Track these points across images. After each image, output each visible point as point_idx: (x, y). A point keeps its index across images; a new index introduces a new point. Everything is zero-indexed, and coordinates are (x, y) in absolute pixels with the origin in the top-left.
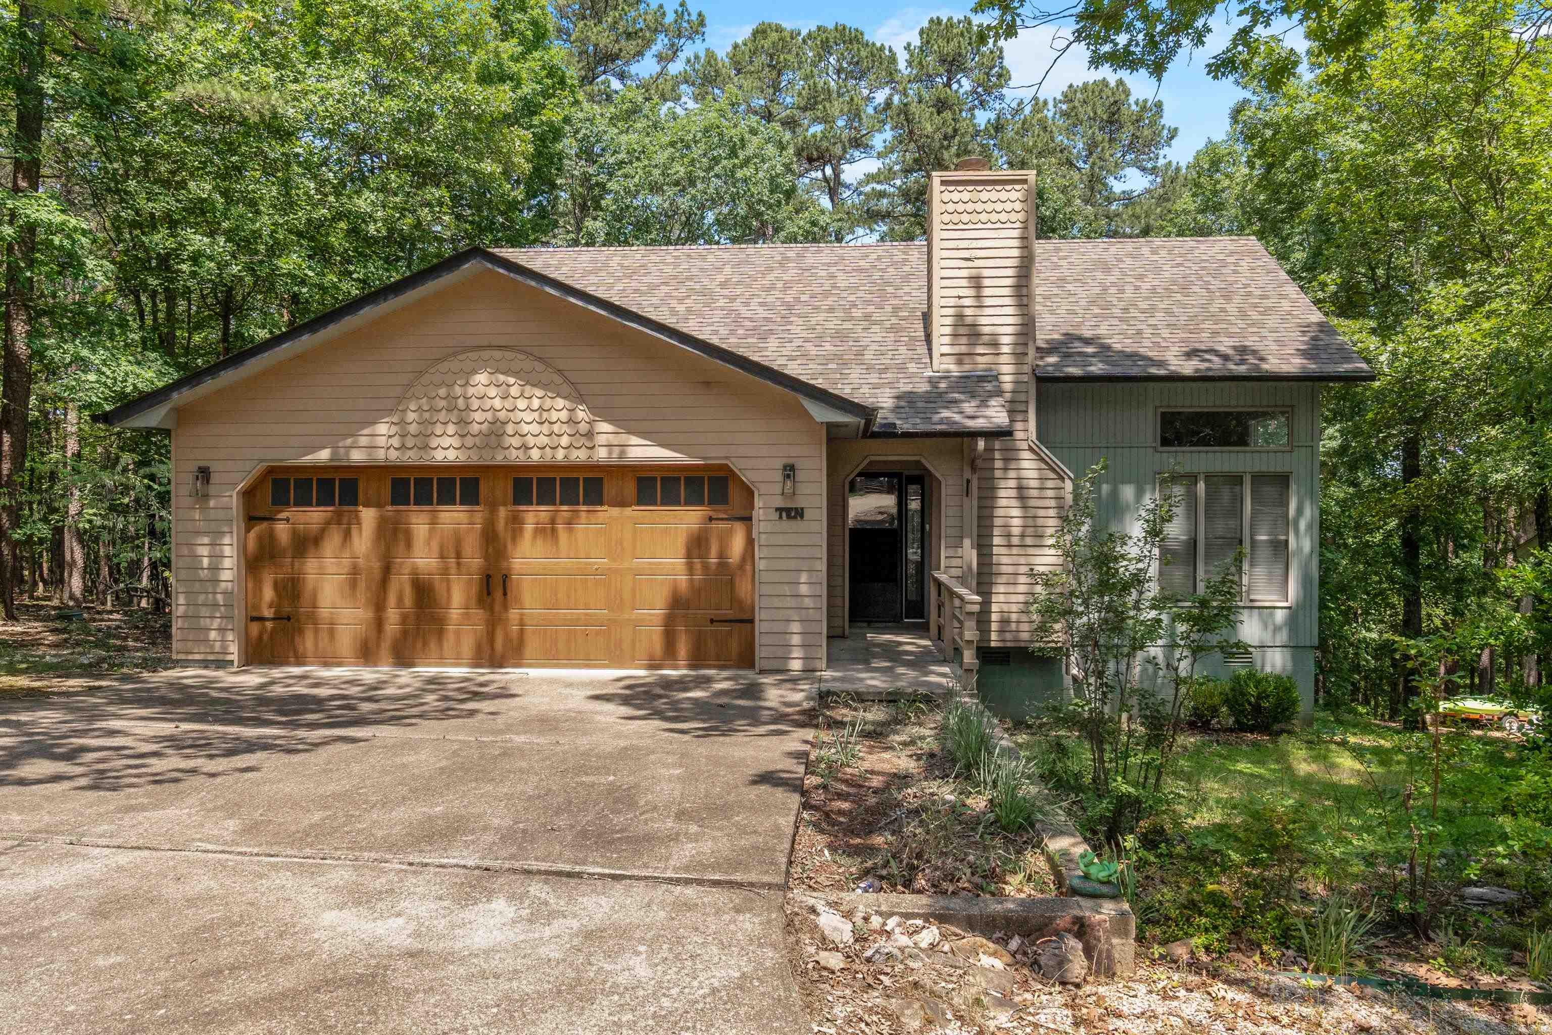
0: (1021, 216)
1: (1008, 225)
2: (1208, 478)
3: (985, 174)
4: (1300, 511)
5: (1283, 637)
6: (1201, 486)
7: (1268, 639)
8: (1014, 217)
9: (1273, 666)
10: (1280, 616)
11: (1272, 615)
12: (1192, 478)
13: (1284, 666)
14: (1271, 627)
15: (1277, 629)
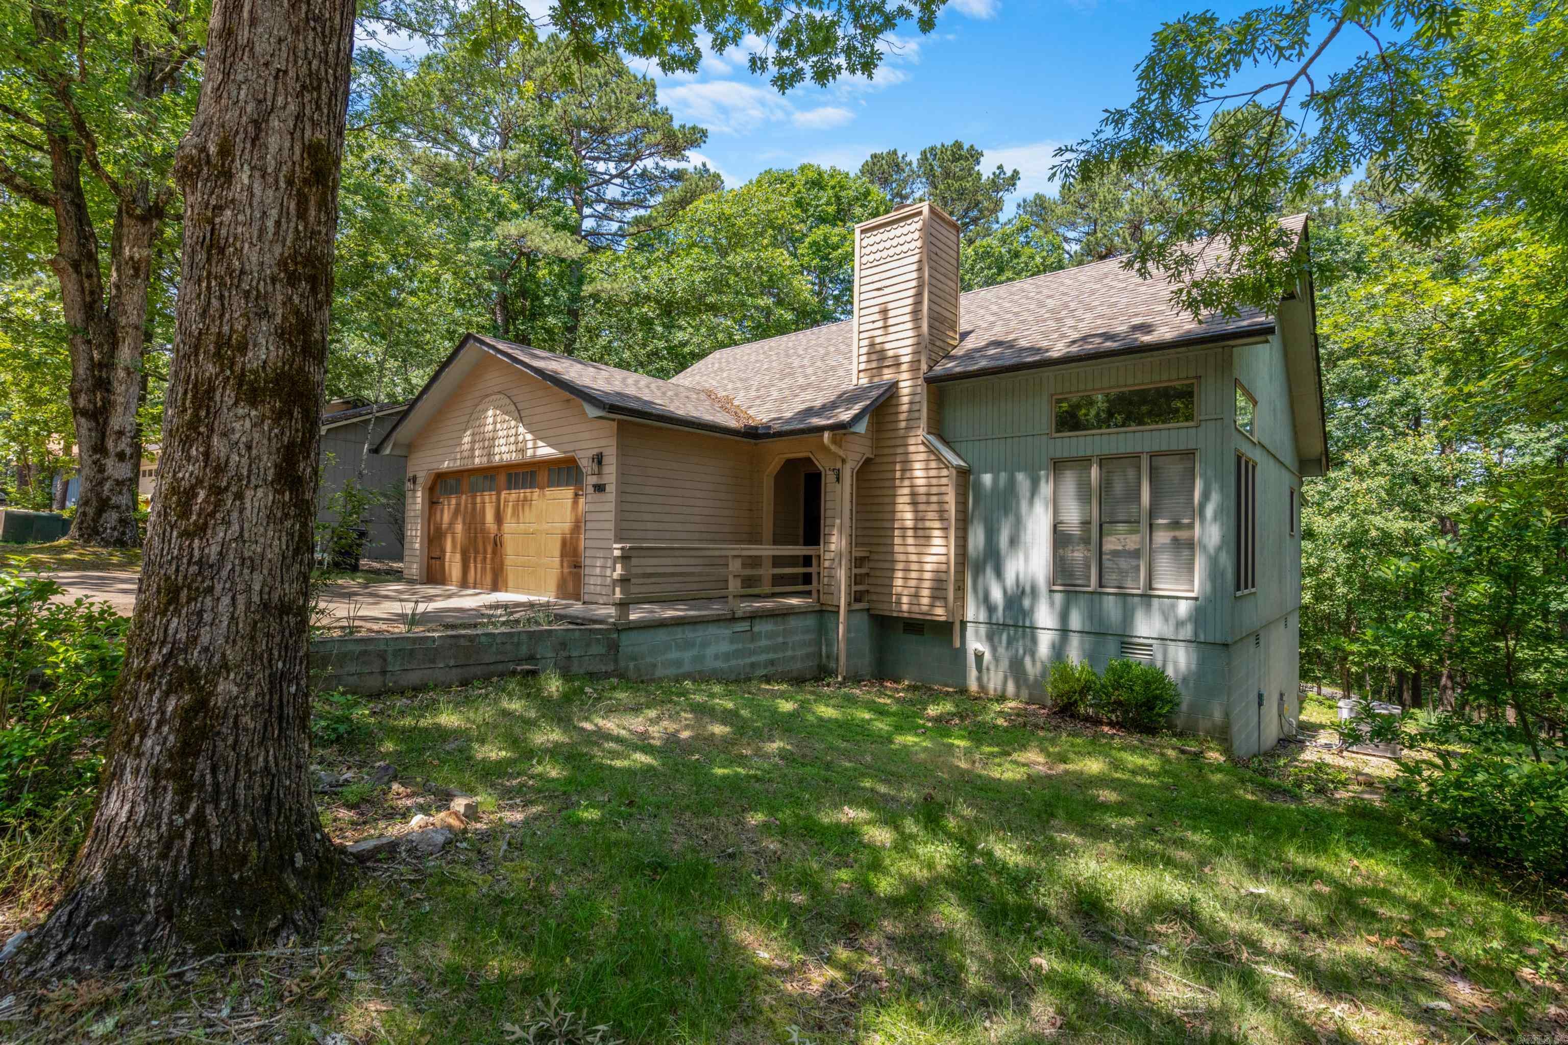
0: (919, 244)
1: (910, 253)
2: (1102, 462)
3: (892, 216)
4: (1206, 496)
5: (1187, 632)
6: (1095, 472)
7: (1169, 632)
8: (913, 245)
9: (1175, 666)
10: (1183, 608)
11: (1173, 607)
12: (1083, 462)
13: (1189, 664)
14: (1172, 622)
15: (1179, 624)
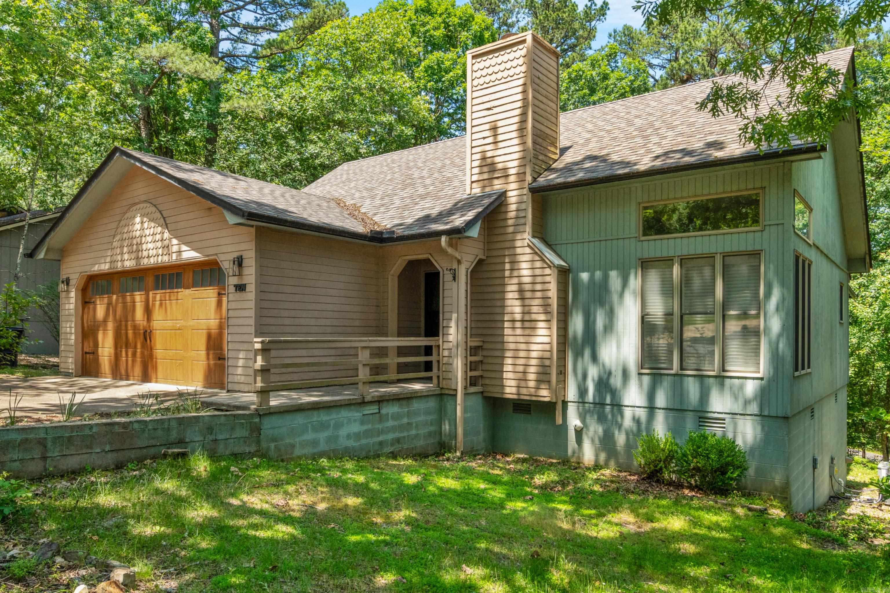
0: (523, 68)
1: (516, 77)
2: (683, 261)
3: (500, 43)
4: (770, 290)
5: (754, 408)
6: (676, 270)
7: (738, 408)
8: (518, 70)
9: (744, 437)
10: (751, 387)
11: (742, 387)
12: (668, 261)
13: (755, 436)
14: (741, 401)
15: (747, 402)
